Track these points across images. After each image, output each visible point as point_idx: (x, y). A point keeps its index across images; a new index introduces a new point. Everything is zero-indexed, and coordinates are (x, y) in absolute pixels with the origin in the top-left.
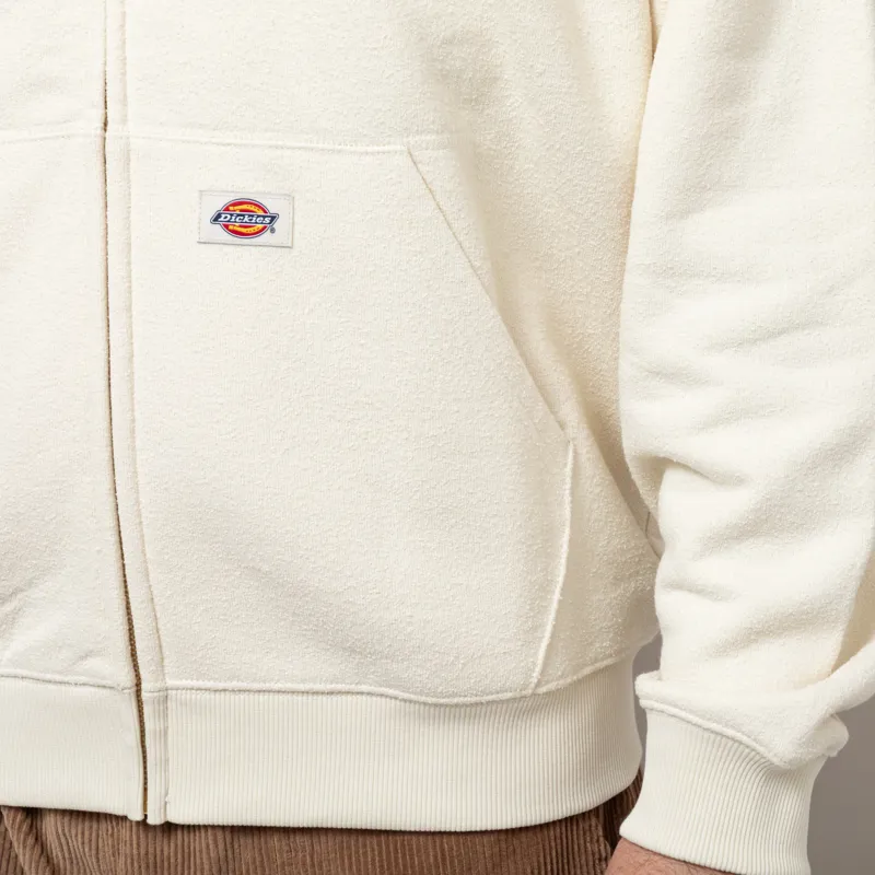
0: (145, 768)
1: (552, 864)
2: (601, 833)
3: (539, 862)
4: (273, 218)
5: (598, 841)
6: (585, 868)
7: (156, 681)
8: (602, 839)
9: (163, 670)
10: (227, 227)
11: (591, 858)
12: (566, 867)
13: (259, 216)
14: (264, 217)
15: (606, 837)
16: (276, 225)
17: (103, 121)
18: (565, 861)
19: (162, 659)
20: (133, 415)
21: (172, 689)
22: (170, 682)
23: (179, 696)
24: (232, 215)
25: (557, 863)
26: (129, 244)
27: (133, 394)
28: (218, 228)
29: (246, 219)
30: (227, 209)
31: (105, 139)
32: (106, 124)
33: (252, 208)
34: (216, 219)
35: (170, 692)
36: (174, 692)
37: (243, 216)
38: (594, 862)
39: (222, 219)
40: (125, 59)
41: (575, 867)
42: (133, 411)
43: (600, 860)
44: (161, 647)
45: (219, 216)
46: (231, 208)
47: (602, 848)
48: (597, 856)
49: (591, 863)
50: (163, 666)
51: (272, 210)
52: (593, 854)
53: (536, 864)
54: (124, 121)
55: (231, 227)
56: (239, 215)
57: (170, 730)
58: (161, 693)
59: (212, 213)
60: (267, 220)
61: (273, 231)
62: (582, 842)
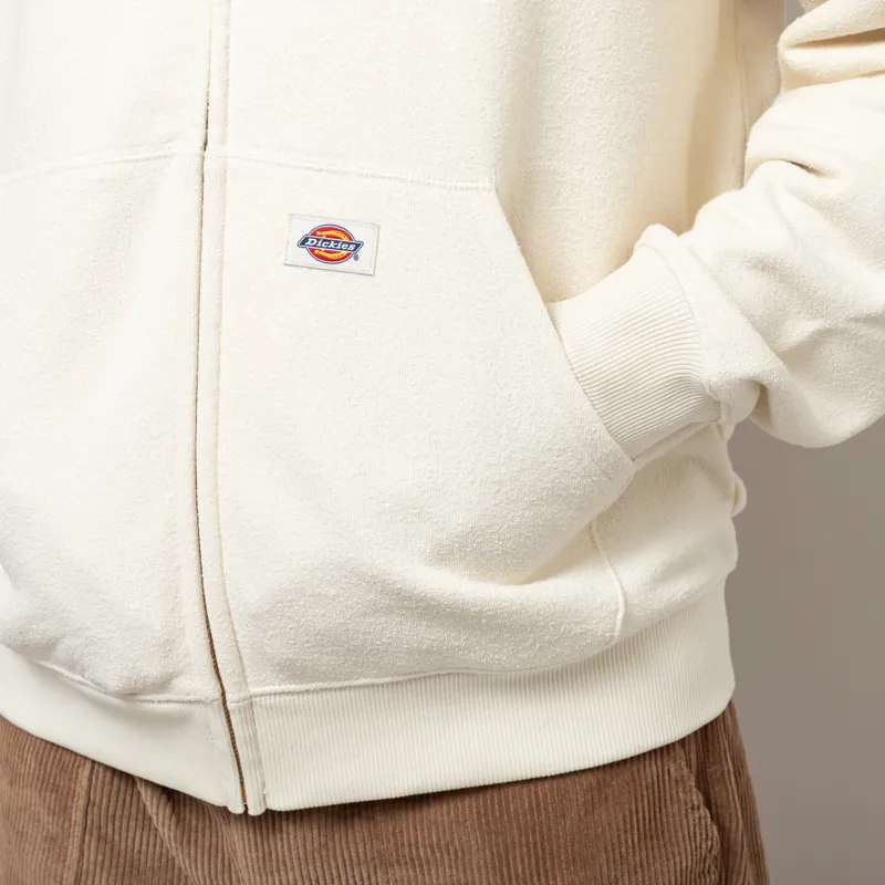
0: (240, 768)
1: (644, 812)
2: (693, 784)
3: (630, 810)
4: (358, 246)
5: (691, 791)
6: (677, 817)
7: (240, 691)
8: (694, 789)
9: (245, 680)
10: (312, 251)
11: (683, 807)
12: (658, 815)
13: (344, 243)
14: (349, 244)
15: (698, 787)
16: (360, 253)
17: (203, 141)
18: (657, 810)
19: (244, 669)
20: (217, 430)
21: (256, 696)
22: (254, 690)
23: (263, 703)
24: (318, 240)
25: (649, 811)
26: (222, 262)
27: (217, 409)
28: (304, 252)
29: (332, 245)
30: (314, 234)
31: (204, 158)
32: (206, 144)
33: (339, 235)
34: (303, 242)
35: (254, 699)
36: (258, 699)
37: (330, 241)
38: (686, 811)
39: (308, 243)
40: (228, 80)
41: (667, 815)
42: (217, 425)
43: (693, 808)
44: (241, 658)
45: (306, 240)
46: (318, 233)
47: (694, 797)
48: (690, 805)
49: (683, 812)
50: (245, 677)
51: (357, 237)
52: (686, 804)
53: (627, 813)
54: (223, 141)
55: (316, 252)
56: (324, 240)
57: (259, 733)
58: (246, 702)
59: (300, 237)
60: (352, 247)
61: (356, 258)
62: (674, 792)
